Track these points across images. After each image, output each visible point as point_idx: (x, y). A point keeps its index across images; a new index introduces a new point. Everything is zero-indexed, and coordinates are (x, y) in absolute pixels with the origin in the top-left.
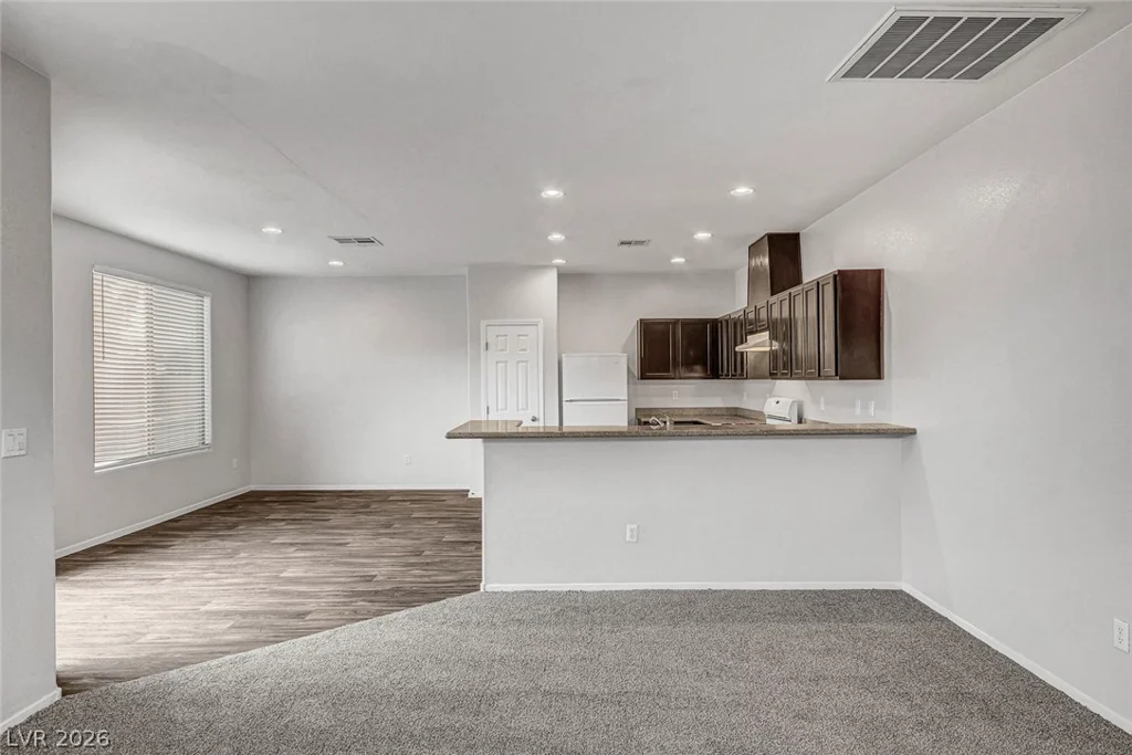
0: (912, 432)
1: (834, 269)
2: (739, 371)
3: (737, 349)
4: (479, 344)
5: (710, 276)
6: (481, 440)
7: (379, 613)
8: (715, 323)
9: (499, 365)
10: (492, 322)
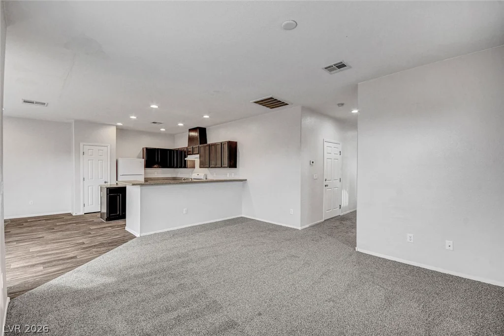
0: (246, 180)
1: (228, 140)
2: (183, 165)
3: (185, 159)
4: (80, 153)
5: (172, 136)
6: (139, 186)
7: (109, 250)
8: (170, 150)
9: (89, 161)
10: (85, 144)
